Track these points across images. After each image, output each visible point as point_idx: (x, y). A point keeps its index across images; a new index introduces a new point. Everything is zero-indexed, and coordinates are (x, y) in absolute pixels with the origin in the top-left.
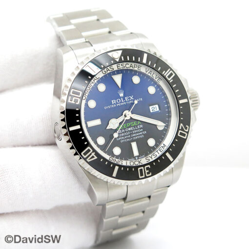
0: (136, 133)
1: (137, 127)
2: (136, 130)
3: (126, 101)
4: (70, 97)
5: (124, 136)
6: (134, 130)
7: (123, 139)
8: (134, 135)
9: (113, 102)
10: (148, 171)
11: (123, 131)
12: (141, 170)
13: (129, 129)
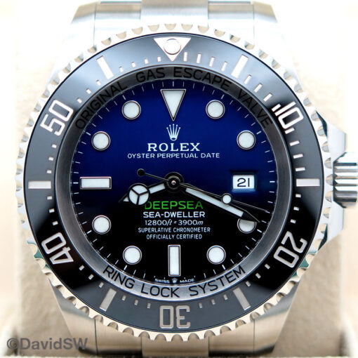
0: (187, 226)
1: (192, 214)
2: (187, 219)
3: (179, 152)
4: (47, 116)
5: (157, 227)
6: (183, 219)
7: (153, 233)
8: (181, 230)
9: (151, 146)
10: (183, 318)
11: (158, 214)
12: (167, 312)
13: (173, 214)
